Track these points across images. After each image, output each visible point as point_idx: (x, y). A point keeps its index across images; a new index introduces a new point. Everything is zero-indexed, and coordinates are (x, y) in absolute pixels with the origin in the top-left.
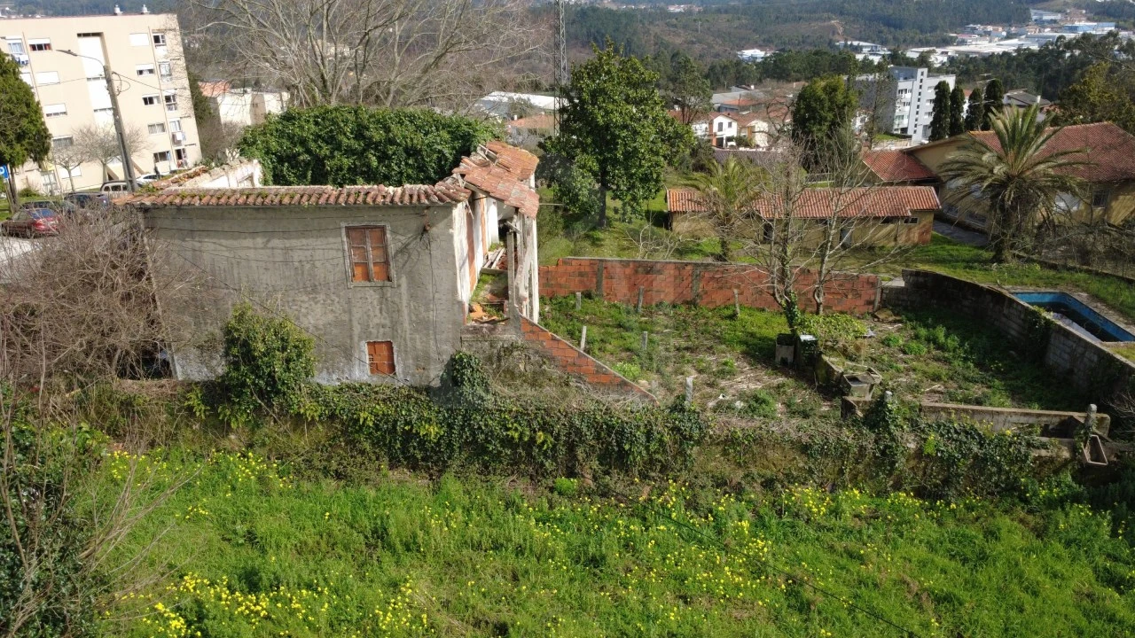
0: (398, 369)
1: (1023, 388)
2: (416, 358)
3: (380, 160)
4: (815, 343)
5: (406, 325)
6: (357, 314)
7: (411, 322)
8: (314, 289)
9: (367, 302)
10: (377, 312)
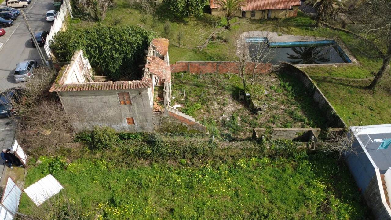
0: (135, 123)
1: (305, 107)
2: (140, 121)
3: (119, 45)
4: (250, 96)
5: (137, 114)
6: (123, 112)
7: (138, 113)
8: (110, 107)
9: (125, 109)
10: (128, 111)
